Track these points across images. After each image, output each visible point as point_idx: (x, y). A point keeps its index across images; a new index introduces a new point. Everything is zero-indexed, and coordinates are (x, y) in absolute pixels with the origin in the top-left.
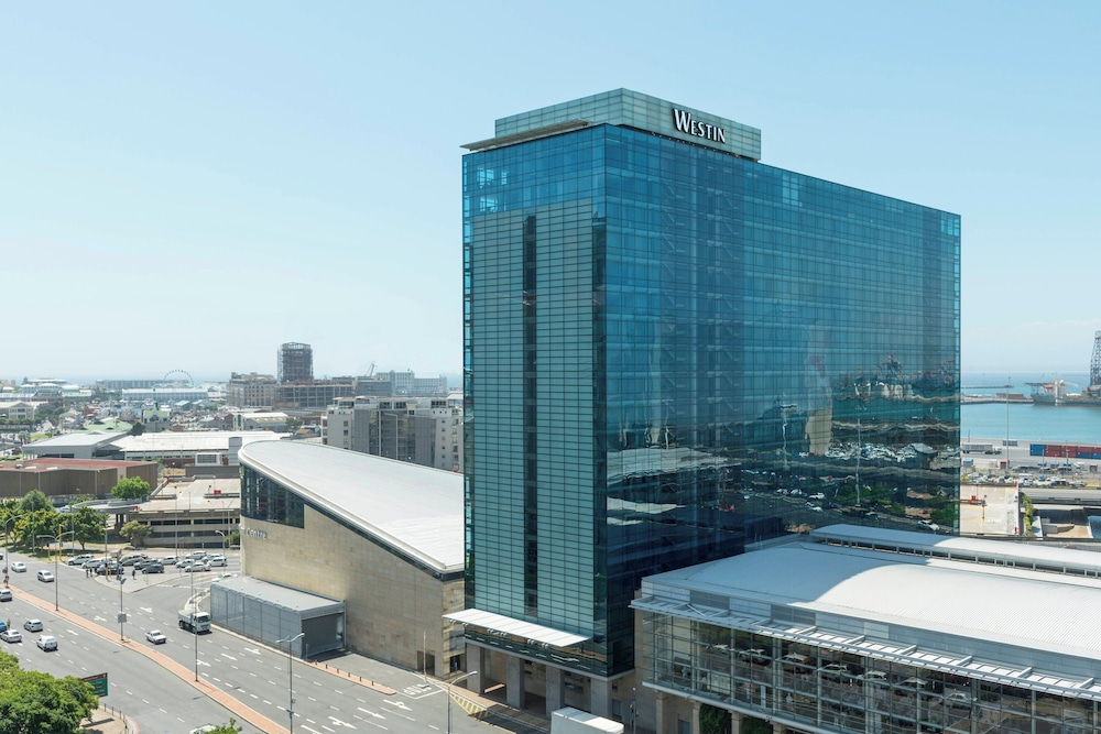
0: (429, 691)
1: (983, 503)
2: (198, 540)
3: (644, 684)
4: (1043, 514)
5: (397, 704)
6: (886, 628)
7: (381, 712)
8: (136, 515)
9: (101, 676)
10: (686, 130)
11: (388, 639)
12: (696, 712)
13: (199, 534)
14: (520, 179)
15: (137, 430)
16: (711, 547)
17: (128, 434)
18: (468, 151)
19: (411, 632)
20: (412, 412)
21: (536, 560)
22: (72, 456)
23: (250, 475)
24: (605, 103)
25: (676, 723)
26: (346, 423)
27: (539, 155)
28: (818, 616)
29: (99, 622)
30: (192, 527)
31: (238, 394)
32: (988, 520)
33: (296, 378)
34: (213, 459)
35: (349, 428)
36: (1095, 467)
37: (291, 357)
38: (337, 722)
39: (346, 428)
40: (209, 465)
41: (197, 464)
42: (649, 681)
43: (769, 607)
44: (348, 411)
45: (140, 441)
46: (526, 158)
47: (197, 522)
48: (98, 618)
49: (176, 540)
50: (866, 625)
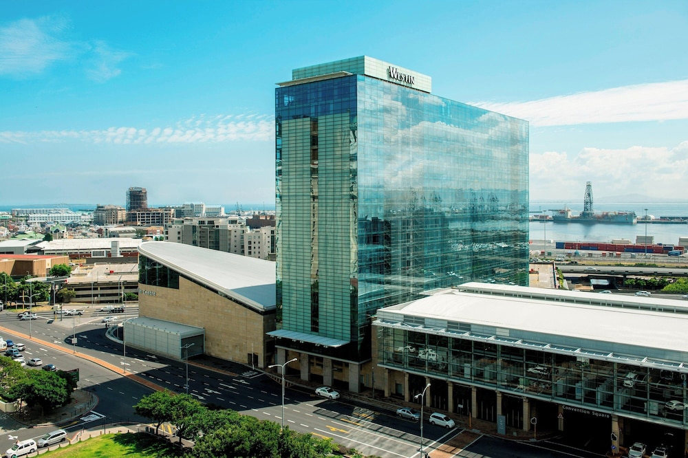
0: (256, 375)
1: (537, 273)
2: (103, 299)
3: (378, 365)
4: (567, 279)
5: (241, 381)
6: (508, 331)
7: (233, 386)
8: (66, 285)
9: (75, 370)
10: (396, 77)
11: (230, 348)
12: (407, 378)
13: (102, 295)
14: (309, 101)
15: (48, 238)
16: (408, 295)
17: (44, 240)
18: (279, 86)
19: (244, 343)
20: (217, 226)
21: (317, 302)
22: (12, 253)
23: (145, 261)
24: (355, 63)
25: (395, 385)
26: (179, 233)
27: (320, 89)
28: (472, 326)
29: (57, 344)
30: (99, 292)
31: (102, 217)
32: (540, 281)
33: (137, 207)
34: (102, 253)
35: (180, 236)
36: (591, 254)
37: (134, 196)
38: (211, 391)
39: (179, 236)
40: (100, 257)
41: (92, 257)
42: (381, 363)
43: (446, 322)
44: (180, 226)
45: (52, 244)
46: (312, 91)
47: (101, 289)
48: (56, 342)
49: (92, 299)
50: (497, 329)
